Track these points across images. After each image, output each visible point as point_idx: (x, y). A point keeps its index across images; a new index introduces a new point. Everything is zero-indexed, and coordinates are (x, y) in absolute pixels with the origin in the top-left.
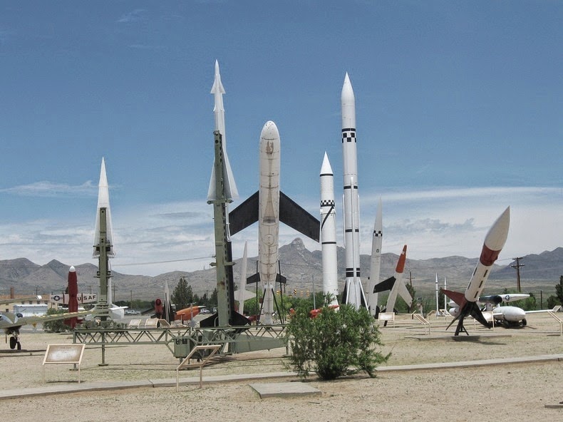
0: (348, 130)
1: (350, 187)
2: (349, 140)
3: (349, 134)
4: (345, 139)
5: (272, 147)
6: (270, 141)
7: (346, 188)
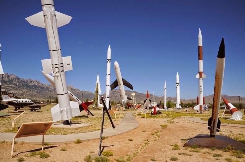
5: (116, 67)
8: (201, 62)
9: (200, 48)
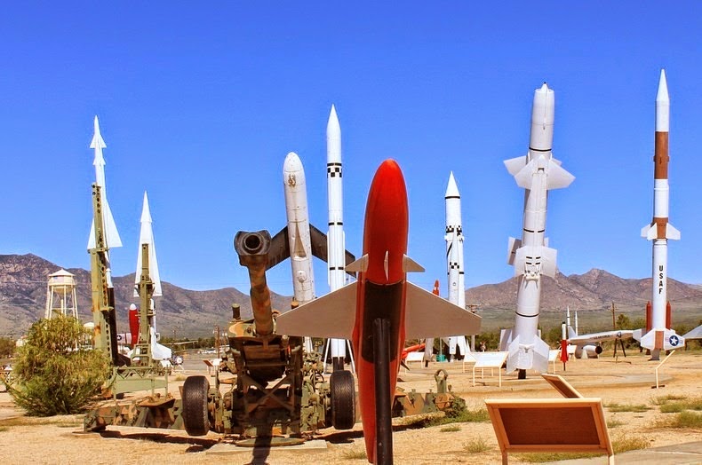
0: (332, 164)
1: (333, 224)
2: (333, 175)
3: (333, 169)
4: (330, 174)
5: (294, 179)
6: (292, 174)
7: (330, 224)
8: (662, 186)
9: (662, 138)
